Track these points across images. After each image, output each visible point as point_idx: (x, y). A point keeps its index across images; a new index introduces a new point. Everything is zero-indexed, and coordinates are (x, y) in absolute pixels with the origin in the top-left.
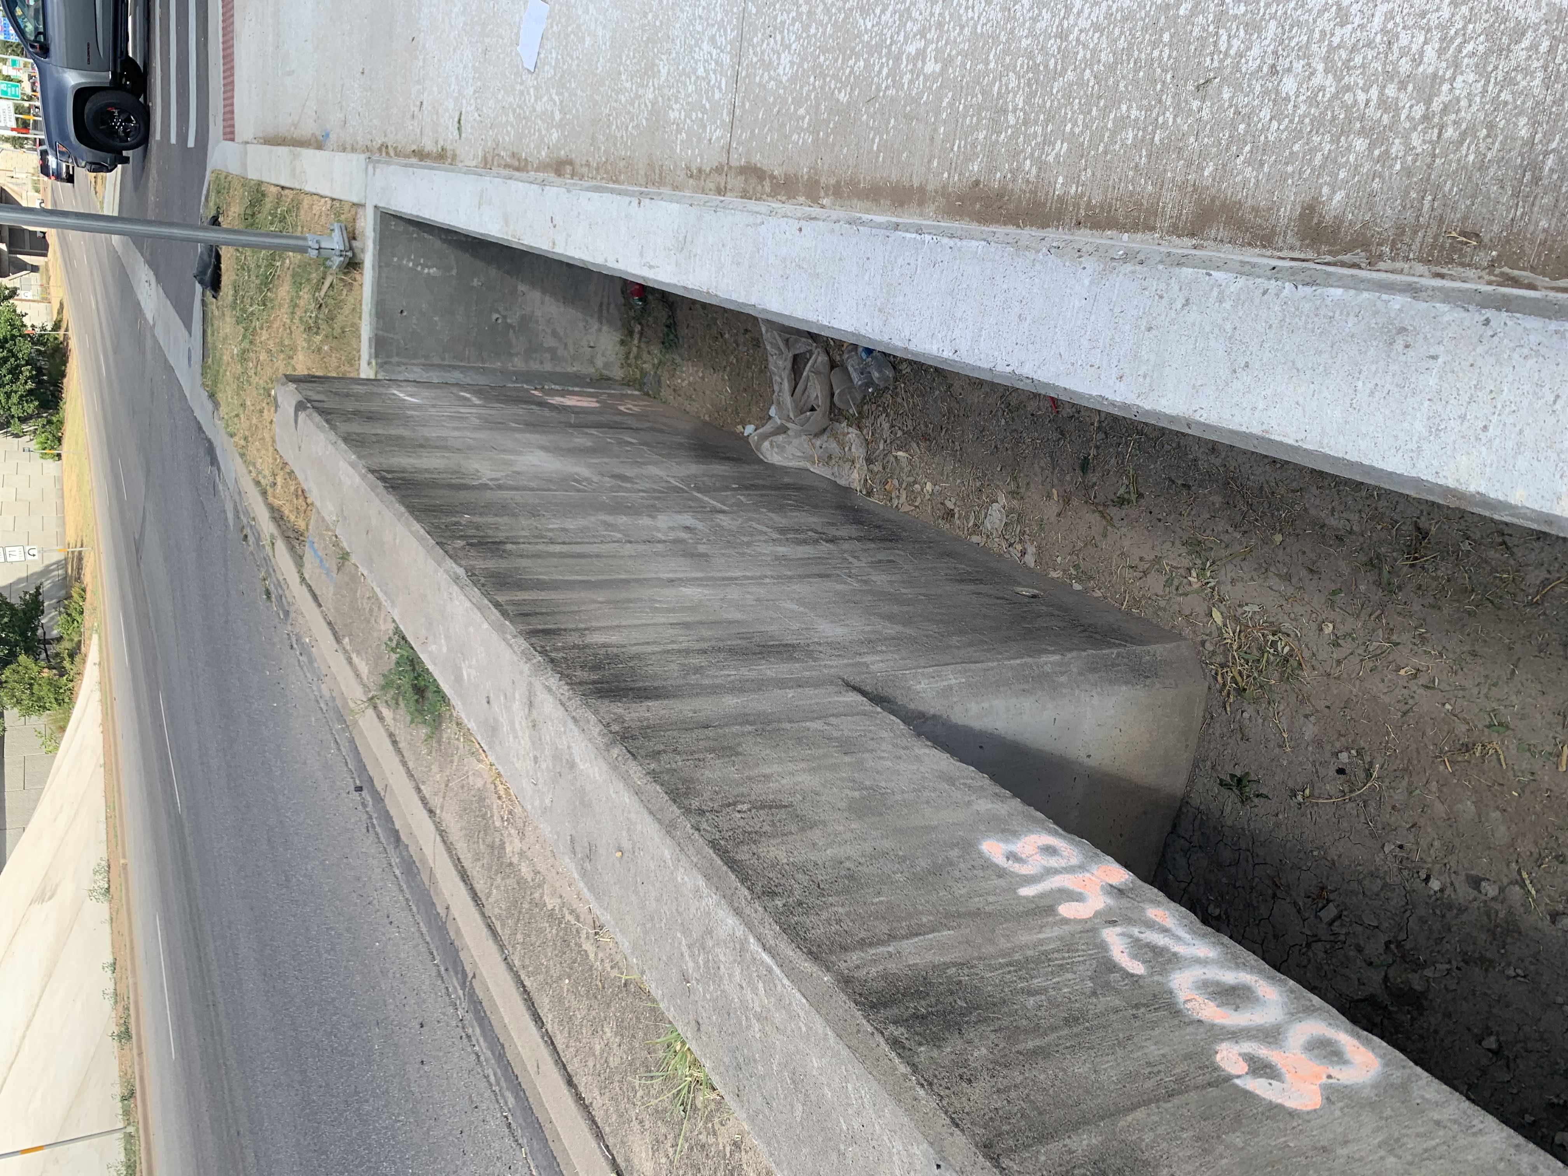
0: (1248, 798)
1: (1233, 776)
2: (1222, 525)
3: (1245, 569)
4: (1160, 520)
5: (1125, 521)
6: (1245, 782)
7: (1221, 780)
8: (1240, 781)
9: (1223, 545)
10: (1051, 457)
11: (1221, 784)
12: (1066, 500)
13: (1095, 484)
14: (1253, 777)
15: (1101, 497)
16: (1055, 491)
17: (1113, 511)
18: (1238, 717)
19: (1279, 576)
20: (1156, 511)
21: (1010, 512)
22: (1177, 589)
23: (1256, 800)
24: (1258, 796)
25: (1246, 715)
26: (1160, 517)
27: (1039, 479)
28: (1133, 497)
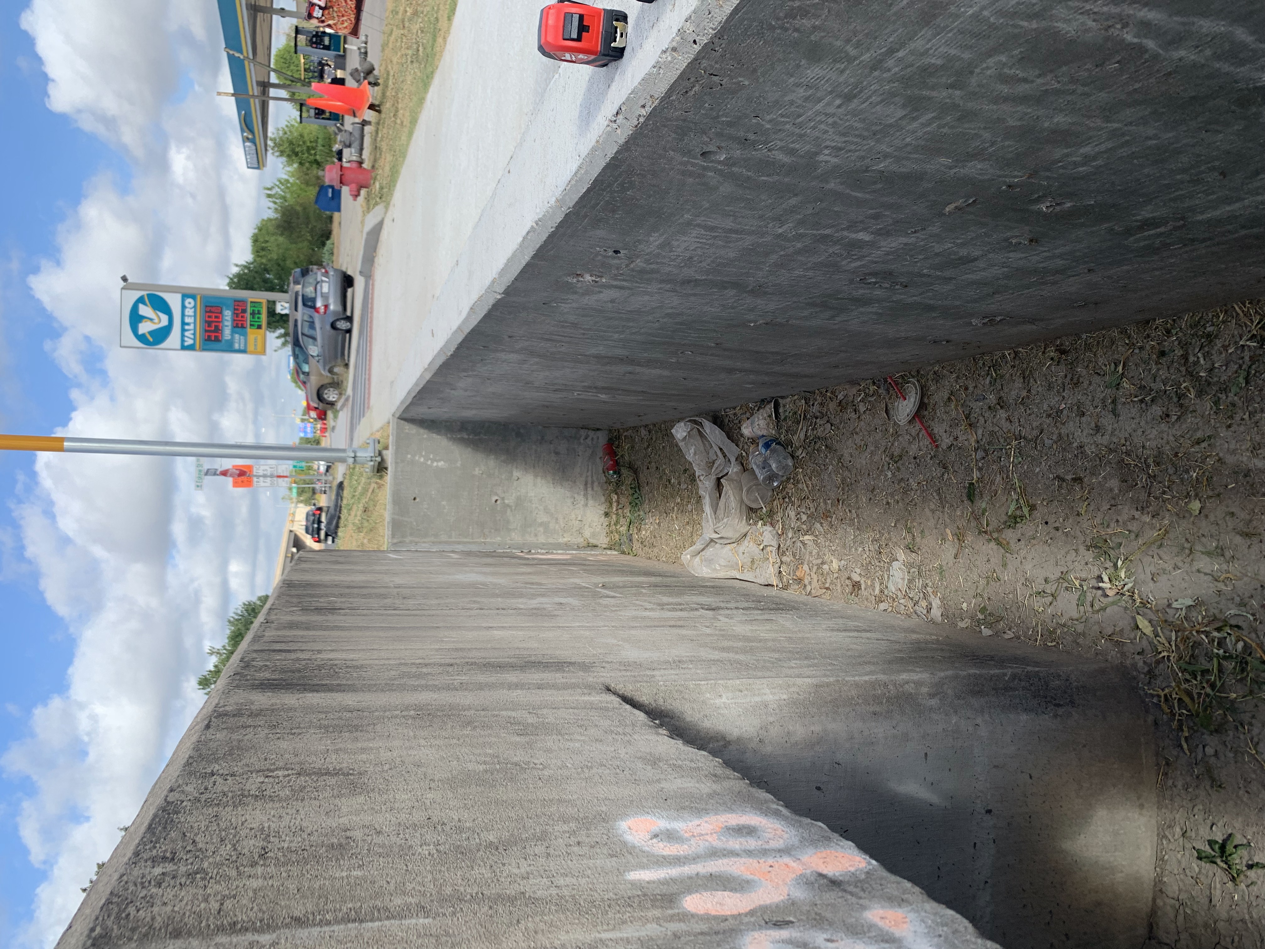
0: (1239, 872)
1: (1211, 843)
2: (1126, 512)
3: (1165, 557)
4: (1057, 529)
5: (1022, 542)
6: (1230, 848)
7: (1198, 851)
8: (1223, 847)
9: (1133, 536)
10: (939, 494)
11: (1200, 858)
12: (960, 537)
13: (985, 510)
14: (1238, 839)
15: (994, 524)
16: (948, 531)
17: (1009, 535)
18: (1200, 756)
19: (1209, 554)
20: (1051, 520)
21: (909, 566)
22: (1092, 606)
23: (1252, 874)
24: (1250, 867)
25: (1209, 751)
26: (1057, 525)
27: (932, 523)
28: (1026, 510)
